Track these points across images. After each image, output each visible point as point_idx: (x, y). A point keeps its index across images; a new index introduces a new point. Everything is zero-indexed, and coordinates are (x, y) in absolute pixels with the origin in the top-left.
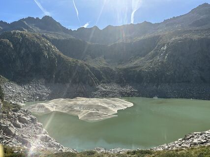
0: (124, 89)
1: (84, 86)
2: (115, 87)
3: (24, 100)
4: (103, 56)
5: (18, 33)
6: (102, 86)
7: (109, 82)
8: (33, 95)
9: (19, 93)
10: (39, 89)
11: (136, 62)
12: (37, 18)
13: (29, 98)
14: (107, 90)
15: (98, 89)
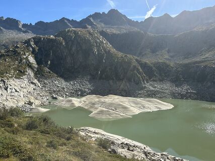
0: (178, 89)
1: (128, 84)
2: (167, 87)
3: (66, 95)
4: (167, 49)
5: (71, 31)
6: (151, 85)
7: (161, 80)
8: (76, 91)
9: (63, 88)
10: (83, 85)
11: (207, 56)
12: (103, 13)
13: (71, 93)
14: (156, 89)
15: (145, 87)
